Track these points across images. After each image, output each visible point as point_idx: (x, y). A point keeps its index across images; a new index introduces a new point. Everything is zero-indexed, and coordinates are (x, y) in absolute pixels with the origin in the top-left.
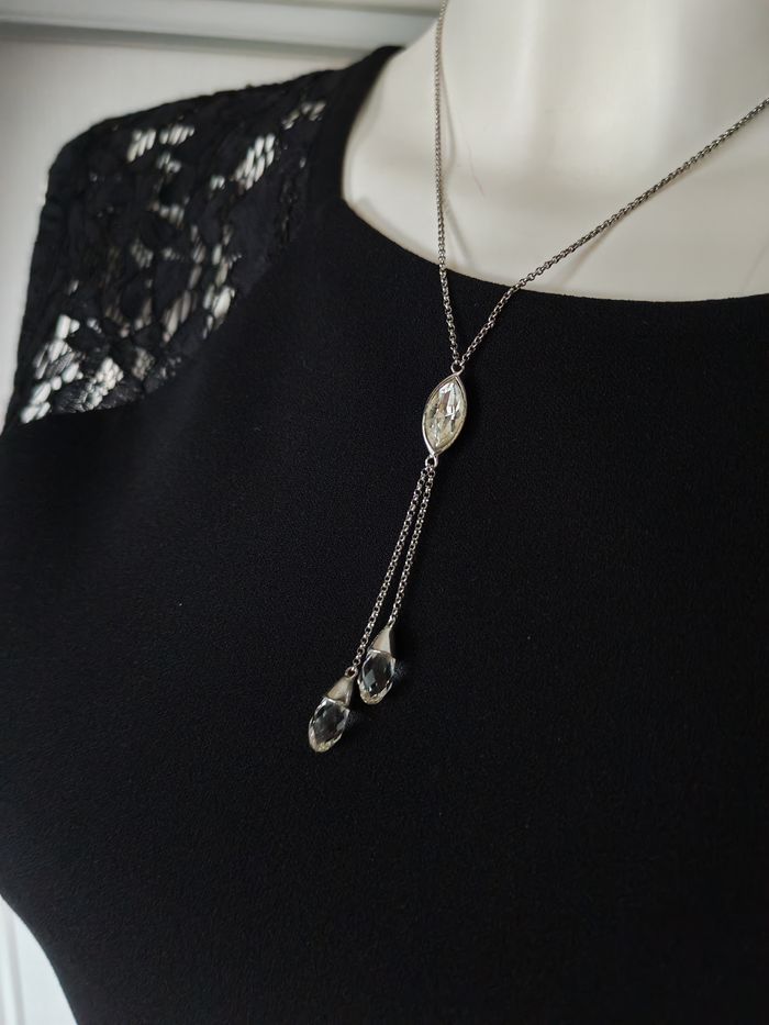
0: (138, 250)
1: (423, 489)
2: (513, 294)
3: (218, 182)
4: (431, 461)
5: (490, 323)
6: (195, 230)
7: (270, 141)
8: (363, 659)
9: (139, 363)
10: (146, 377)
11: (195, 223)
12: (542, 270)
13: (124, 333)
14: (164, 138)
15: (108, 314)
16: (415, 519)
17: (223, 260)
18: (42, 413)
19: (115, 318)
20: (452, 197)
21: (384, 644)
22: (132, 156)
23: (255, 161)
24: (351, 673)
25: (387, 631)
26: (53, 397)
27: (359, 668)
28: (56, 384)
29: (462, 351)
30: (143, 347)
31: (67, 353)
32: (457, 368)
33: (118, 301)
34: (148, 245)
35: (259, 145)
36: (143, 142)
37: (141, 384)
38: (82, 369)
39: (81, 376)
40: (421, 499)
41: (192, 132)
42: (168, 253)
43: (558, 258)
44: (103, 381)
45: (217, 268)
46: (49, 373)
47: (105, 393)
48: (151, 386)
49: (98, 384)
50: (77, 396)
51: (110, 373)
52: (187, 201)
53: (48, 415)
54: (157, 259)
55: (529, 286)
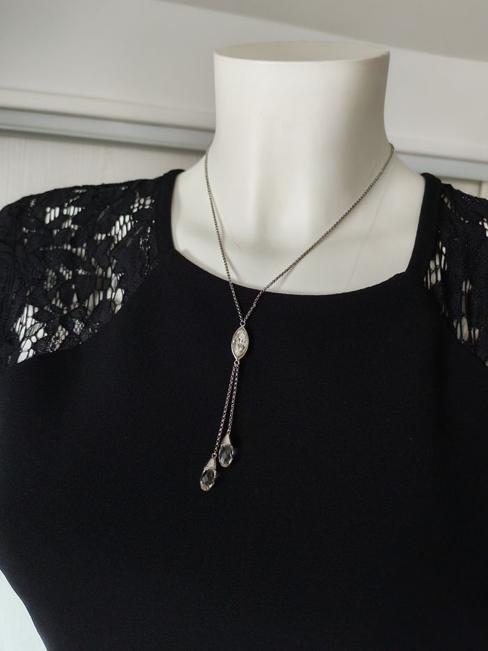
0: (64, 270)
1: (235, 374)
2: (262, 294)
3: (101, 237)
4: (237, 363)
5: (254, 305)
6: (93, 260)
7: (127, 218)
8: (219, 449)
9: (76, 326)
10: (80, 333)
11: (93, 256)
12: (272, 283)
13: (65, 312)
14: (65, 212)
15: (54, 302)
16: (233, 387)
17: (114, 275)
18: (31, 355)
19: (58, 304)
20: (228, 251)
21: (227, 441)
22: (47, 221)
23: (121, 228)
24: (214, 456)
25: (227, 436)
26: (34, 346)
27: (217, 453)
28: (34, 339)
29: (244, 317)
30: (77, 318)
31: (35, 323)
32: (243, 324)
33: (58, 296)
34: (68, 268)
35: (122, 218)
36: (52, 214)
37: (79, 337)
38: (46, 331)
39: (46, 335)
40: (234, 379)
41: (80, 210)
42: (80, 272)
43: (277, 278)
44: (59, 336)
45: (110, 280)
46: (27, 333)
47: (60, 342)
48: (85, 337)
49: (58, 338)
50: (48, 345)
51: (62, 333)
52: (85, 245)
53: (34, 356)
54: (75, 275)
55: (268, 290)
